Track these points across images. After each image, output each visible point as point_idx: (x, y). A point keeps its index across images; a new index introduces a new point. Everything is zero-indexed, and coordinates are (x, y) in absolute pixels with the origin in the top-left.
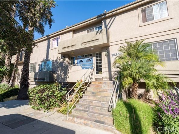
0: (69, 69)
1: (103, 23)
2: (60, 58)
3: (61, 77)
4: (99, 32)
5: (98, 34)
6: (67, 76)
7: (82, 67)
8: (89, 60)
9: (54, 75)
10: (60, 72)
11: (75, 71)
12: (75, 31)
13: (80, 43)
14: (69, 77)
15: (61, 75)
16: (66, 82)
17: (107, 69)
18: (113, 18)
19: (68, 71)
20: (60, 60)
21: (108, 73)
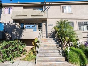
0: (24, 30)
1: (44, 7)
2: (12, 22)
3: (17, 36)
4: (43, 11)
5: (42, 12)
6: (22, 35)
7: (33, 30)
8: (34, 26)
9: (6, 34)
10: (15, 32)
11: (28, 32)
12: (25, 7)
13: (30, 15)
14: (23, 36)
15: (16, 34)
16: (21, 39)
17: (45, 32)
18: (49, 6)
19: (23, 31)
20: (11, 23)
21: (45, 34)
